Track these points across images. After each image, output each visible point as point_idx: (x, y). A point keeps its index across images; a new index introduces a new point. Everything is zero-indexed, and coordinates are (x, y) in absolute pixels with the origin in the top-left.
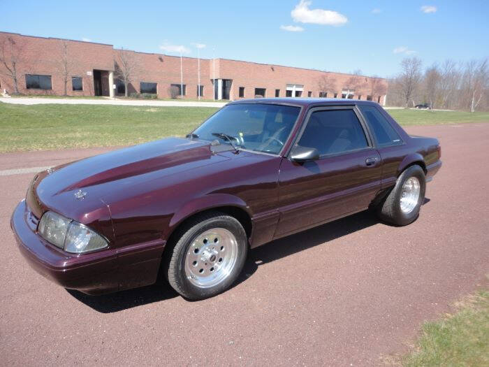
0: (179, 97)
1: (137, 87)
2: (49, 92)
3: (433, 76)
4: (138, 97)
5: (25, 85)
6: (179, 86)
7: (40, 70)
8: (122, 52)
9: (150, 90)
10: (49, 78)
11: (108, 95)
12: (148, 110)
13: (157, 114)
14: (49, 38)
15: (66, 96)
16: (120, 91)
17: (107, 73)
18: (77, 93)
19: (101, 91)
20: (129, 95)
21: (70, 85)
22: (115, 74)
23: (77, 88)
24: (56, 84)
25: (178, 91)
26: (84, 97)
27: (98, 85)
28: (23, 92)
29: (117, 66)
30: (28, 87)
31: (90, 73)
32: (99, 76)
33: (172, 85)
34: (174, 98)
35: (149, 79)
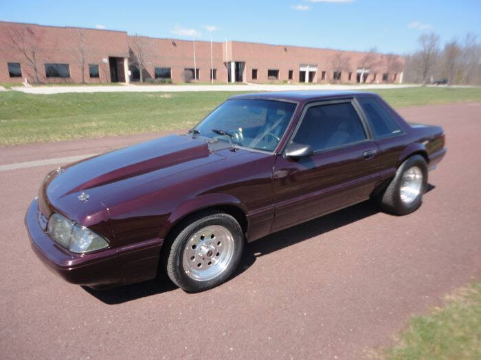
0: (192, 81)
1: (152, 73)
2: (67, 79)
3: (452, 50)
4: (152, 83)
5: (44, 73)
6: (193, 70)
7: (58, 59)
8: (136, 39)
9: (164, 75)
10: (67, 66)
11: (123, 80)
12: (162, 96)
13: (171, 100)
14: (66, 28)
15: (83, 83)
16: (135, 77)
17: (122, 59)
18: (94, 80)
19: (117, 77)
20: (144, 81)
21: (87, 72)
22: (130, 60)
23: (94, 75)
24: (73, 71)
25: (192, 75)
26: (101, 84)
27: (114, 72)
28: (43, 80)
29: (131, 53)
30: (48, 76)
31: (106, 61)
32: (115, 63)
33: (186, 69)
34: (188, 82)
35: (163, 64)
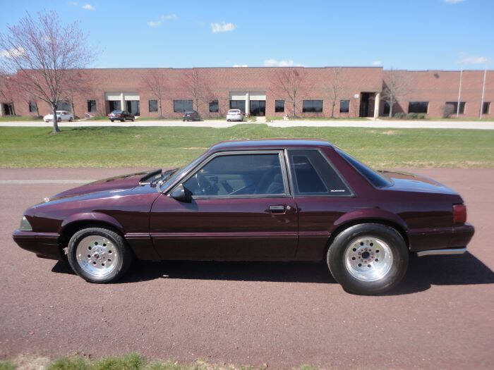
0: (454, 116)
1: (405, 107)
2: (319, 114)
4: (403, 117)
5: (301, 108)
6: (455, 104)
7: (314, 96)
8: (392, 72)
9: (418, 109)
10: (321, 102)
11: (372, 115)
12: (384, 133)
14: (326, 68)
15: (332, 118)
16: (385, 112)
17: (373, 94)
18: (343, 115)
19: (365, 111)
20: (393, 115)
21: (338, 107)
22: (382, 95)
23: (344, 110)
24: (327, 108)
25: (455, 109)
26: (349, 118)
27: (364, 107)
28: (300, 115)
29: (384, 87)
30: (304, 110)
31: (357, 96)
32: (367, 98)
33: (447, 103)
34: (447, 116)
35: (418, 98)
